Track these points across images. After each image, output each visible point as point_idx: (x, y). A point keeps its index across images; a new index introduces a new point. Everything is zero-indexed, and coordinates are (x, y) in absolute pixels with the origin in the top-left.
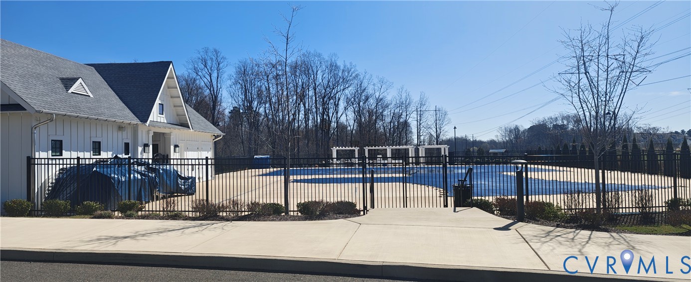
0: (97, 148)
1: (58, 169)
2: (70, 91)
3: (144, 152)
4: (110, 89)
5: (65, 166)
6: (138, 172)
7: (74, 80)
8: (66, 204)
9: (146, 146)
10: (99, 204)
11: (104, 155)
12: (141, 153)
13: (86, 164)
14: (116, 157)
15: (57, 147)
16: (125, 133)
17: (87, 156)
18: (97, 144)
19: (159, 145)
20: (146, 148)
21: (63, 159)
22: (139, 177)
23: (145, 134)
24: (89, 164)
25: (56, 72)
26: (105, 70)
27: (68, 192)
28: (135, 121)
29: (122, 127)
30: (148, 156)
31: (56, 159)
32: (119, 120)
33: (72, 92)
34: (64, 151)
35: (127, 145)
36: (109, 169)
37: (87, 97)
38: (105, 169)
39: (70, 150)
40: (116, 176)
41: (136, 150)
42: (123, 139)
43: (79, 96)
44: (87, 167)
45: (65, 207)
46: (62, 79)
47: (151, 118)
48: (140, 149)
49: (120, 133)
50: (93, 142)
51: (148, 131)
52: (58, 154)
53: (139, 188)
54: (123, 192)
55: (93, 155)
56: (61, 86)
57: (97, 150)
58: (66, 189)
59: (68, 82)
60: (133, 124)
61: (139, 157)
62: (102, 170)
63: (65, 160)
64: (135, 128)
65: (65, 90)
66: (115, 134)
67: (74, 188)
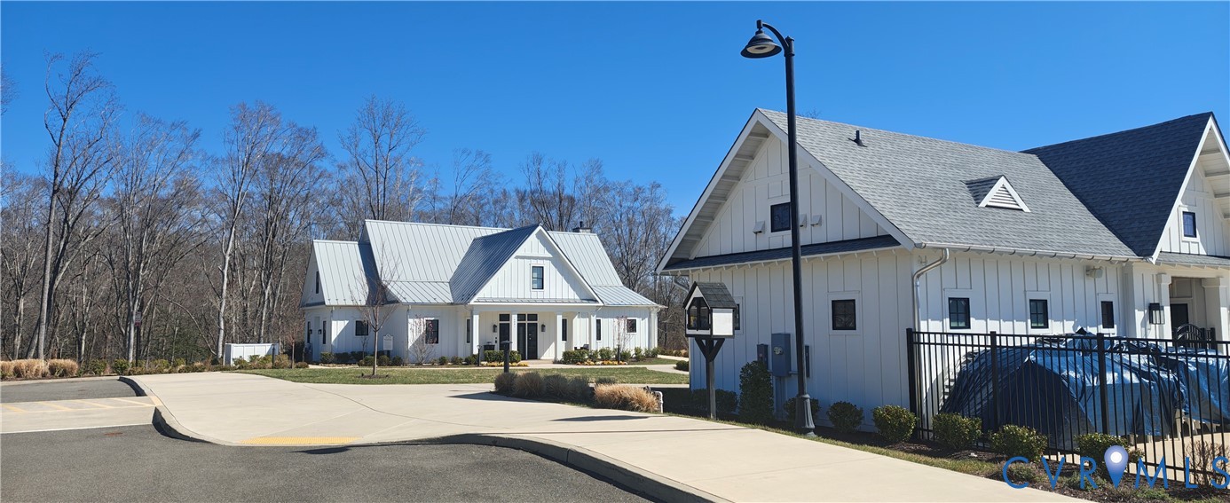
0: (1040, 312)
1: (963, 353)
2: (983, 204)
3: (1151, 322)
5: (976, 349)
6: (1131, 369)
8: (974, 426)
9: (1154, 307)
11: (1055, 328)
12: (1143, 325)
14: (1082, 331)
15: (960, 311)
16: (1101, 281)
18: (1040, 305)
20: (1156, 314)
21: (972, 335)
22: (1135, 380)
25: (962, 172)
26: (1056, 157)
28: (1124, 253)
29: (1094, 269)
30: (1161, 332)
33: (987, 206)
34: (972, 320)
35: (1107, 307)
37: (1018, 212)
39: (985, 317)
40: (1072, 374)
42: (1096, 294)
43: (1001, 211)
45: (972, 432)
46: (970, 184)
47: (1163, 244)
48: (1140, 315)
49: (1090, 282)
50: (1031, 301)
51: (1159, 276)
52: (963, 324)
55: (1032, 327)
56: (969, 196)
57: (1041, 317)
58: (974, 397)
59: (979, 188)
60: (1120, 262)
62: (1040, 359)
63: (975, 337)
64: (1125, 269)
65: (974, 202)
66: (1079, 282)
67: (989, 395)
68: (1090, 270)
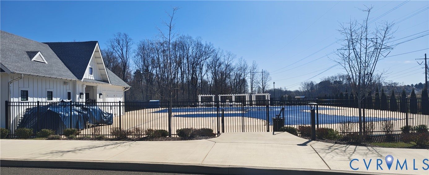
0: (50, 95)
1: (25, 109)
2: (33, 60)
3: (80, 98)
4: (58, 58)
5: (30, 107)
6: (76, 111)
7: (35, 53)
8: (31, 131)
9: (81, 94)
10: (52, 131)
11: (55, 100)
12: (78, 99)
13: (43, 106)
14: (62, 101)
15: (25, 95)
16: (68, 86)
17: (44, 101)
18: (50, 93)
19: (89, 94)
20: (82, 96)
21: (28, 102)
22: (77, 114)
23: (81, 87)
24: (45, 106)
25: (24, 48)
26: (55, 46)
27: (32, 123)
28: (75, 78)
29: (66, 82)
30: (83, 100)
31: (24, 102)
32: (64, 78)
33: (34, 61)
34: (29, 98)
35: (69, 94)
36: (58, 109)
37: (44, 64)
38: (56, 109)
39: (33, 97)
40: (62, 113)
41: (75, 97)
42: (66, 90)
43: (39, 62)
44: (44, 107)
45: (30, 133)
46: (28, 52)
47: (84, 77)
48: (78, 96)
49: (65, 86)
50: (48, 92)
51: (83, 85)
52: (25, 99)
53: (77, 120)
54: (67, 123)
55: (48, 100)
56: (27, 56)
57: (50, 97)
58: (31, 121)
59: (31, 54)
60: (73, 81)
61: (77, 101)
62: (53, 109)
63: (30, 103)
64: (74, 83)
65: (29, 59)
66: (62, 86)
67: (36, 121)
68: (65, 83)
